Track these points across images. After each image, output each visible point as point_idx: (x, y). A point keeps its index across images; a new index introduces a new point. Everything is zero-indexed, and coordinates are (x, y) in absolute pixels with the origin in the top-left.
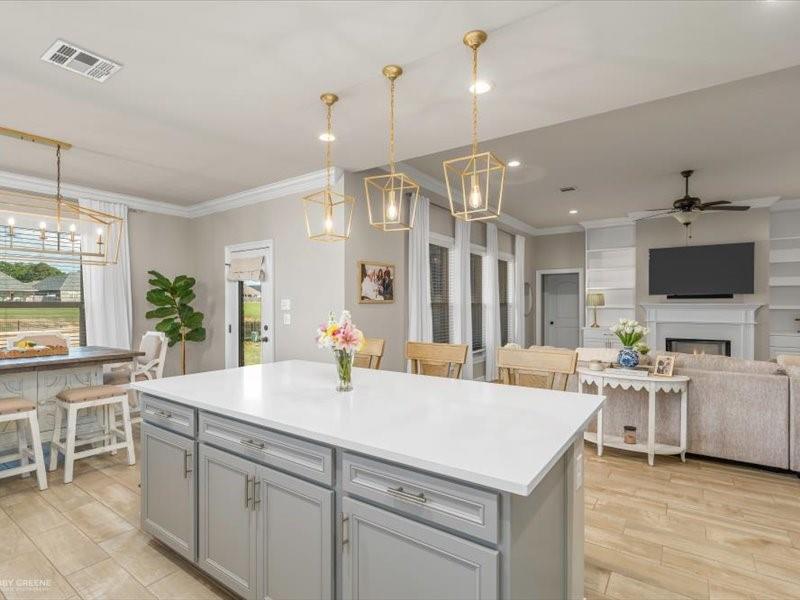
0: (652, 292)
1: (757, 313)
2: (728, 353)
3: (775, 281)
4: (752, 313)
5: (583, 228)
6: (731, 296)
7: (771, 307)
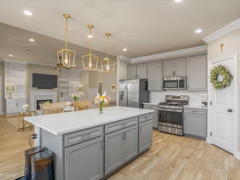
0: (33, 86)
1: (57, 92)
2: (51, 102)
3: (60, 85)
4: (56, 92)
5: (4, 61)
6: (53, 88)
7: (60, 91)
